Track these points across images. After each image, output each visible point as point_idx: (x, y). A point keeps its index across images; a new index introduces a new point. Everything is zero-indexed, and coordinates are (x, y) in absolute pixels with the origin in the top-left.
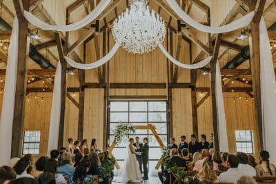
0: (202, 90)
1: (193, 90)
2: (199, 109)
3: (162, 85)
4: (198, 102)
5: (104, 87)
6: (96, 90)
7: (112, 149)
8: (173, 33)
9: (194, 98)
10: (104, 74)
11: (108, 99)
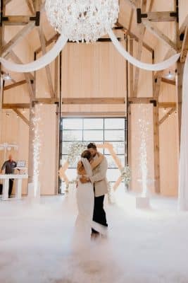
0: (166, 105)
1: (155, 105)
2: (161, 127)
3: (120, 100)
4: (160, 119)
5: (57, 103)
6: (48, 106)
7: (65, 170)
8: (134, 42)
9: (156, 114)
10: (56, 87)
11: (60, 116)
